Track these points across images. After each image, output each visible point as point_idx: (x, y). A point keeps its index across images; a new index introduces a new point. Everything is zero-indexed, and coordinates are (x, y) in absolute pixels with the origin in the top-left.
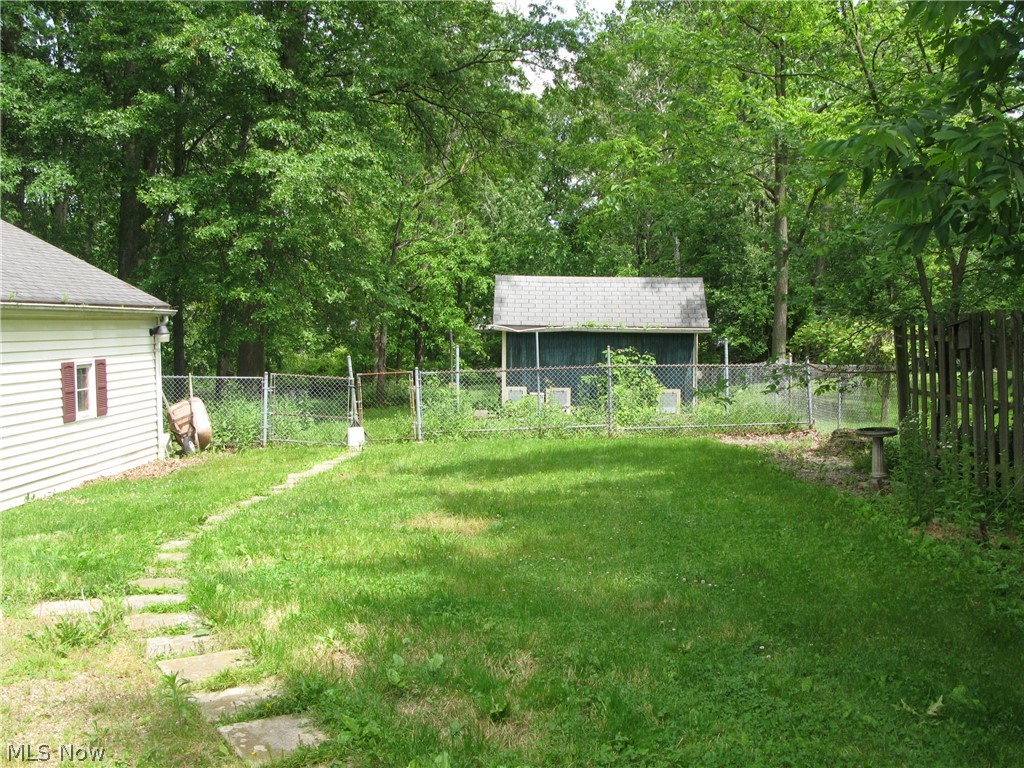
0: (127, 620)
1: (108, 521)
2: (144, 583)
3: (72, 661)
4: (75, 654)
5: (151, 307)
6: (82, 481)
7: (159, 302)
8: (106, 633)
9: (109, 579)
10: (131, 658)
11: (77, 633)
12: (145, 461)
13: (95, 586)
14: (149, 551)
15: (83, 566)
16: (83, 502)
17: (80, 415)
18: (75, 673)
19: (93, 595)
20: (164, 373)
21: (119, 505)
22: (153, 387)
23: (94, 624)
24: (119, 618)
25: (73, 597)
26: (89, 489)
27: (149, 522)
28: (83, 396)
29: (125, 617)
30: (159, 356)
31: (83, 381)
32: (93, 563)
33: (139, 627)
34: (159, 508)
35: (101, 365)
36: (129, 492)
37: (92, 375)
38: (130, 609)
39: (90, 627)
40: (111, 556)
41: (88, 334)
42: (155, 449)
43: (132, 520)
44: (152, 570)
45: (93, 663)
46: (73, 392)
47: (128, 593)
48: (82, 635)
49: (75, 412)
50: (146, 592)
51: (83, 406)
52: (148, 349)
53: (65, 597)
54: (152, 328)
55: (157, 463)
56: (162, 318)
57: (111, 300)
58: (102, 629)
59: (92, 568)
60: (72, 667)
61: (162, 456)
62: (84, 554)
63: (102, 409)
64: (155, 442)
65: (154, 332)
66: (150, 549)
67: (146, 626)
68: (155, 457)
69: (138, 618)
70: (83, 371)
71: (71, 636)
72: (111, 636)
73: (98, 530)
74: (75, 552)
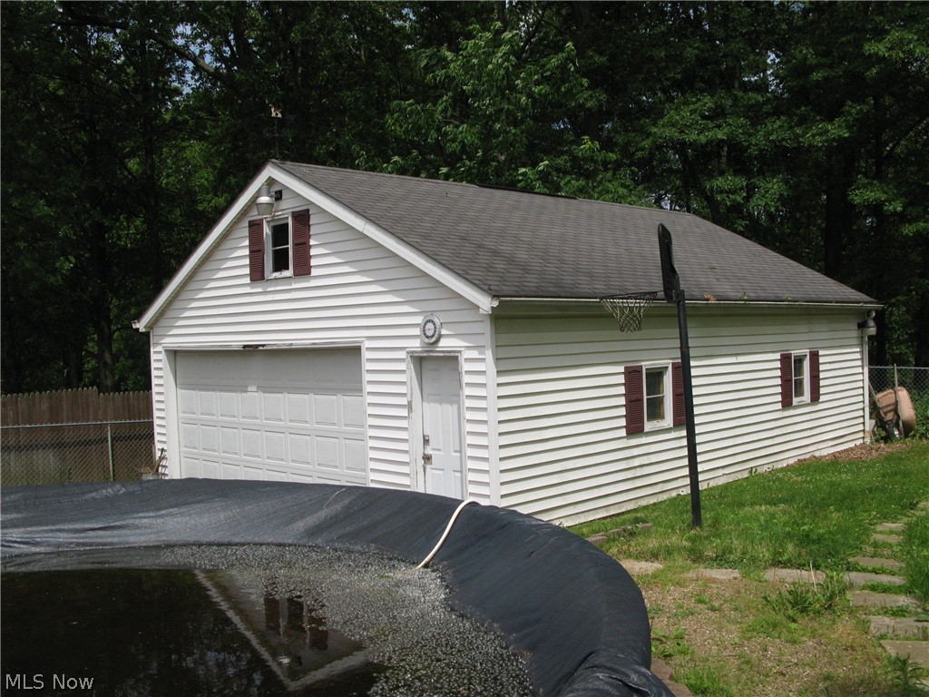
0: (849, 595)
1: (823, 499)
2: (863, 562)
3: (801, 627)
4: (803, 620)
5: (859, 303)
6: (796, 459)
7: (866, 298)
8: (830, 605)
9: (830, 553)
10: (856, 632)
11: (805, 602)
12: (851, 445)
13: (818, 559)
14: (866, 532)
15: (806, 540)
16: (800, 479)
17: (795, 401)
18: (804, 638)
19: (817, 567)
20: (870, 364)
21: (832, 484)
22: (860, 377)
23: (819, 595)
24: (843, 591)
25: (801, 566)
26: (804, 466)
27: (863, 503)
28: (799, 384)
29: (847, 592)
30: (866, 348)
31: (799, 371)
32: (815, 537)
33: (861, 604)
34: (870, 490)
35: (815, 356)
36: (840, 473)
37: (806, 364)
38: (852, 585)
39: (817, 598)
40: (830, 532)
41: (804, 328)
42: (861, 435)
43: (848, 499)
44: (870, 550)
45: (821, 632)
46: (791, 380)
47: (848, 569)
48: (810, 604)
49: (792, 398)
50: (864, 570)
51: (800, 393)
52: (855, 341)
53: (792, 565)
54: (860, 321)
55: (863, 446)
56: (869, 312)
57: (824, 297)
58: (827, 601)
59: (813, 542)
60: (801, 633)
61: (868, 440)
62: (806, 527)
63: (815, 397)
64: (861, 427)
65: (862, 326)
66: (866, 529)
67: (869, 603)
68: (861, 441)
69: (859, 595)
70: (799, 360)
71: (799, 603)
72: (836, 608)
73: (817, 506)
74: (798, 525)
